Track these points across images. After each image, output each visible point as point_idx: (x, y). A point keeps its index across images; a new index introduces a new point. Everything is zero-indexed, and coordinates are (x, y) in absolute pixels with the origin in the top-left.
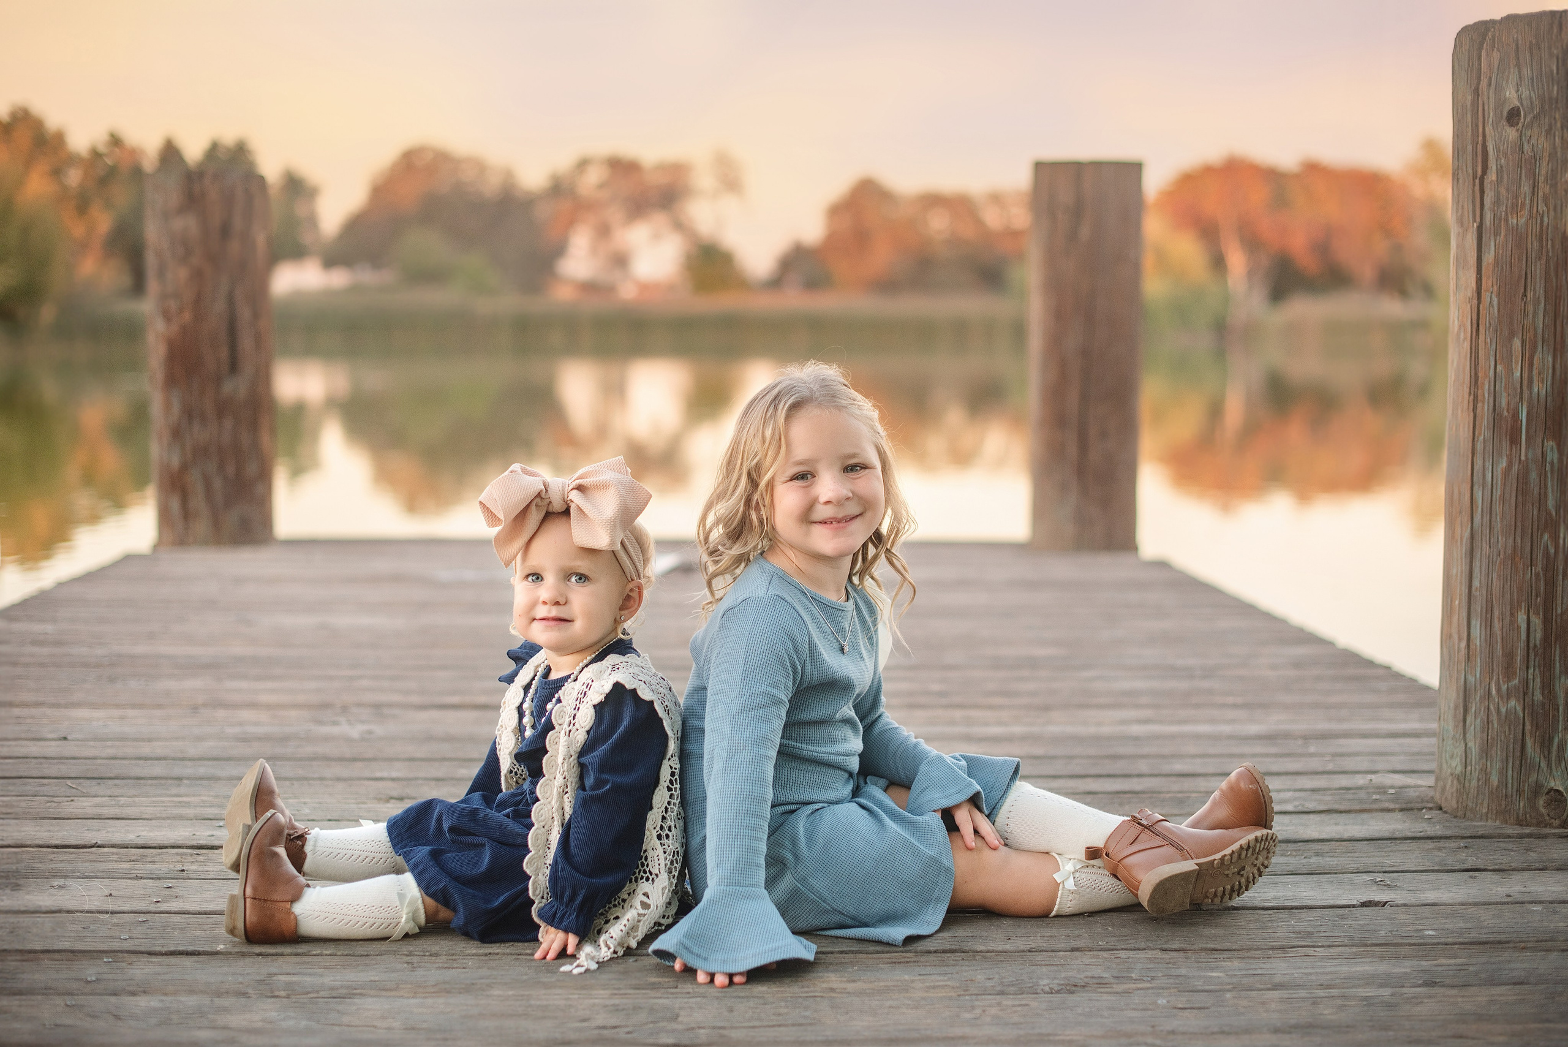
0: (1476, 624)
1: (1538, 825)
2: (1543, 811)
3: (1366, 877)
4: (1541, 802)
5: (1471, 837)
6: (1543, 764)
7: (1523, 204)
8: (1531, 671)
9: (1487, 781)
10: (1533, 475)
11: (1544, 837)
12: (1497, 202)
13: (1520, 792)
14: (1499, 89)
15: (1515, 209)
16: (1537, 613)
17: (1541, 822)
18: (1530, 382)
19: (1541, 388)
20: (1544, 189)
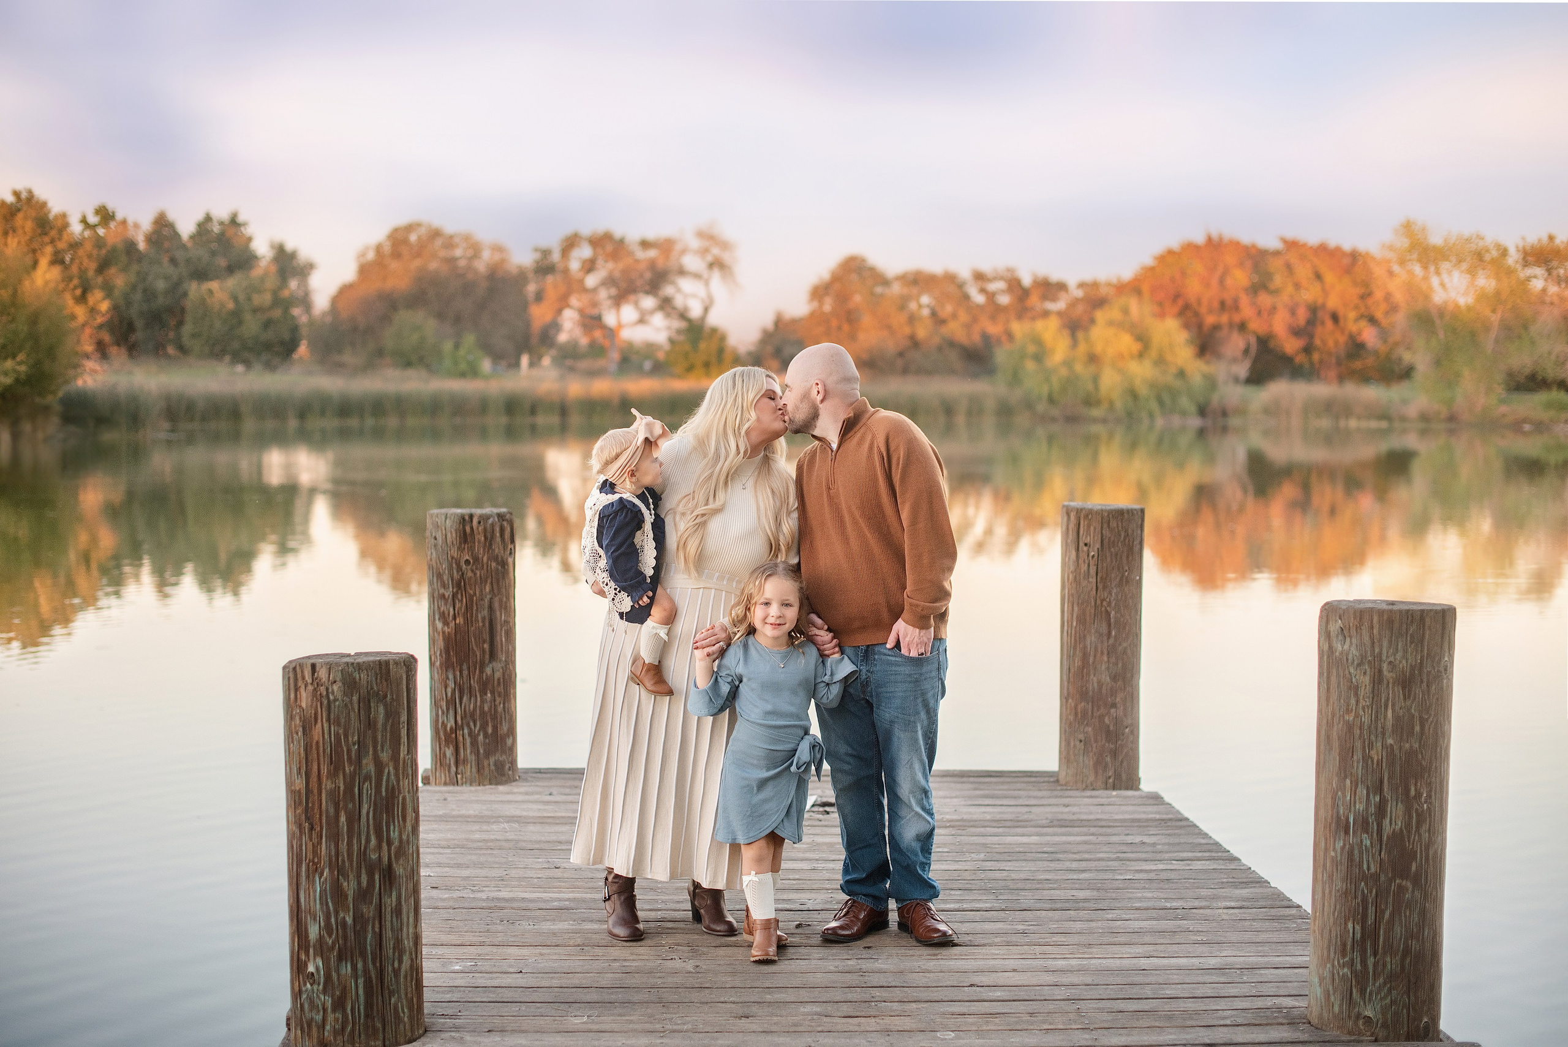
1: (1359, 1034)
2: (1362, 1027)
4: (1361, 1022)
5: (1323, 1042)
6: (1362, 1003)
7: (1352, 710)
8: (1355, 954)
9: (1333, 1010)
11: (1362, 1041)
13: (1350, 1017)
15: (1348, 711)
16: (1358, 923)
17: (1360, 1034)
18: (1355, 803)
19: (1360, 807)
20: (1362, 703)
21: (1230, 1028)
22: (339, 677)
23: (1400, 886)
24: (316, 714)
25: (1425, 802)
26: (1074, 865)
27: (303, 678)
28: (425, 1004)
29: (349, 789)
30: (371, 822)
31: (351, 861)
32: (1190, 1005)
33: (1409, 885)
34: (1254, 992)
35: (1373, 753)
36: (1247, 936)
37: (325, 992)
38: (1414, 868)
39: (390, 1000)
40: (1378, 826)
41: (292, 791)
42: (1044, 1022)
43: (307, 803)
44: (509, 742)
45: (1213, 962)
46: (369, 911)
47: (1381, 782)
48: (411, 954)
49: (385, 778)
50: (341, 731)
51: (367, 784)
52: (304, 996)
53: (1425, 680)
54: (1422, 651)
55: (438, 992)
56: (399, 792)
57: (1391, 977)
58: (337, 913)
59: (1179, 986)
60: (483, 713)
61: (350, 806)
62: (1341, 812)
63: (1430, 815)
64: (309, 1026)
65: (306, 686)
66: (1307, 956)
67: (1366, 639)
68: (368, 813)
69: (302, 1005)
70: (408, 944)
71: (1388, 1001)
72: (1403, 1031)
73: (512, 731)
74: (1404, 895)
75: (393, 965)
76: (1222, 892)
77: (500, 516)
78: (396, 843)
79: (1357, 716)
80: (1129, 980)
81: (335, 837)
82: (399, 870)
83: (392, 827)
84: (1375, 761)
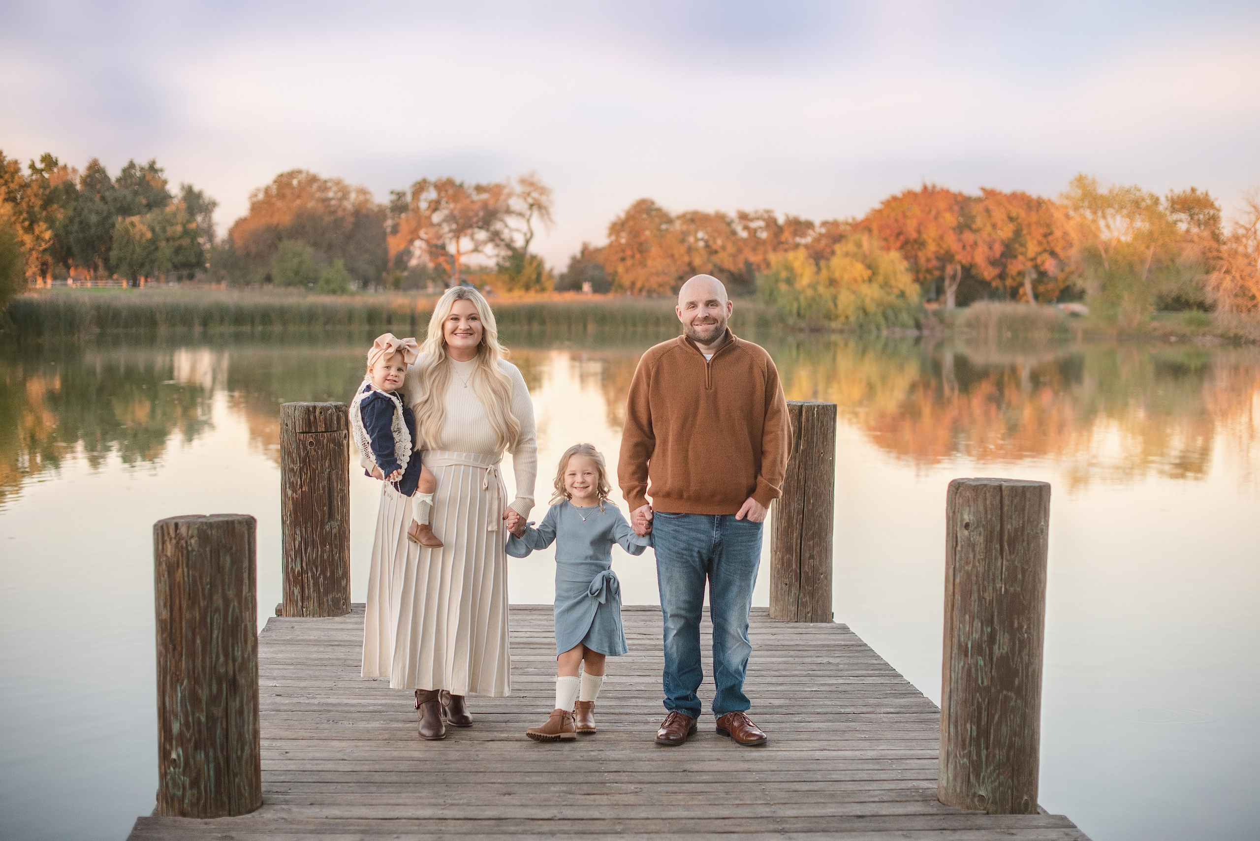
0: (952, 726)
2: (977, 803)
3: (900, 832)
4: (976, 800)
5: (947, 814)
6: (977, 785)
7: (970, 562)
8: (972, 747)
9: (955, 790)
10: (973, 670)
11: (977, 814)
12: (961, 559)
13: (968, 795)
14: (962, 514)
15: (967, 563)
16: (974, 725)
17: (976, 808)
18: (972, 633)
19: (976, 636)
20: (978, 557)
21: (878, 804)
22: (196, 532)
23: (1006, 697)
24: (178, 561)
25: (1026, 633)
26: (774, 680)
27: (169, 534)
28: (262, 784)
29: (203, 618)
30: (220, 643)
31: (205, 674)
32: (849, 786)
33: (1013, 695)
34: (899, 777)
35: (986, 595)
36: (900, 735)
37: (184, 774)
38: (1017, 682)
39: (234, 780)
40: (989, 650)
41: (160, 620)
42: (736, 799)
43: (171, 628)
44: (344, 583)
45: (871, 754)
46: (218, 712)
47: (992, 616)
48: (250, 745)
49: (231, 610)
50: (197, 574)
51: (217, 616)
52: (169, 777)
53: (1026, 539)
54: (1023, 518)
55: (274, 775)
56: (242, 621)
57: (999, 766)
58: (193, 713)
59: (843, 772)
60: (323, 561)
61: (204, 631)
62: (962, 639)
63: (1029, 643)
64: (172, 799)
65: (171, 539)
66: (937, 749)
67: (981, 508)
68: (218, 637)
69: (167, 784)
70: (248, 737)
71: (997, 784)
72: (1008, 807)
73: (346, 575)
74: (1009, 703)
75: (237, 753)
76: (885, 701)
77: (337, 408)
78: (240, 660)
79: (974, 566)
80: (805, 768)
81: (192, 655)
82: (242, 681)
83: (236, 648)
84: (987, 602)
